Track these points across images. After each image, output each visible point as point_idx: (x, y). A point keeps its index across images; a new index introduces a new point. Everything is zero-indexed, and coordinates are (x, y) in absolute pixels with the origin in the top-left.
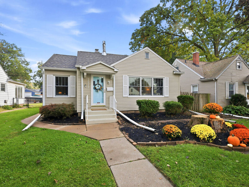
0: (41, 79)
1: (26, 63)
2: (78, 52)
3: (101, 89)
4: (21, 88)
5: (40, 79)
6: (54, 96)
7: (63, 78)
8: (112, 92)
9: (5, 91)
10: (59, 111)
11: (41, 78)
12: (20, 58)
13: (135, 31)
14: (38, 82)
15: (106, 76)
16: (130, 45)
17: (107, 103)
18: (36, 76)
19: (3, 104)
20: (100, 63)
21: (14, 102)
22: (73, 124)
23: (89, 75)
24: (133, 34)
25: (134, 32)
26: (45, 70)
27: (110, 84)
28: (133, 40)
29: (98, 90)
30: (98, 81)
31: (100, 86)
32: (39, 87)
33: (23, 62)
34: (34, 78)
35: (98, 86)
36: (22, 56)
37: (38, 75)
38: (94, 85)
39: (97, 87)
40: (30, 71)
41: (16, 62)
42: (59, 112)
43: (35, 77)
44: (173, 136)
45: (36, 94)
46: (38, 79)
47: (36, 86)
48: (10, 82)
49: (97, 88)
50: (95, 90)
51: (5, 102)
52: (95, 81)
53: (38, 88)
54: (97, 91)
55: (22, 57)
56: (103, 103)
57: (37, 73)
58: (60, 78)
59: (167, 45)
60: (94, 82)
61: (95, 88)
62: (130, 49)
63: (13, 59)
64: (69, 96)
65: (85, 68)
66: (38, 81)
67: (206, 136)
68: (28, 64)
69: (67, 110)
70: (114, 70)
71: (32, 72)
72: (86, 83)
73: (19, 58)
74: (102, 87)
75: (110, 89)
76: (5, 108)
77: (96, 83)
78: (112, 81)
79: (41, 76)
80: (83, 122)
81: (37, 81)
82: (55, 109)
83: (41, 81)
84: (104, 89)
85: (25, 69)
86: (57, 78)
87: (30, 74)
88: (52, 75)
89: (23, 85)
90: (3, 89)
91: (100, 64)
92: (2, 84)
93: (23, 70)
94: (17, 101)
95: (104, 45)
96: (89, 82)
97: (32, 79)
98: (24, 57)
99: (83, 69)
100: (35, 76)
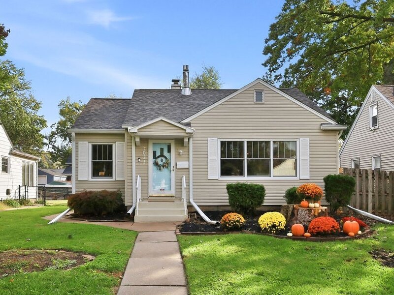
0: (67, 142)
1: (33, 105)
2: (136, 91)
3: (167, 165)
4: (32, 166)
5: (65, 144)
6: (90, 179)
7: (105, 146)
8: (187, 170)
9: (7, 172)
10: (96, 200)
11: (65, 139)
12: (22, 92)
13: (276, 18)
14: (59, 150)
15: (175, 141)
16: (265, 53)
17: (178, 190)
18: (56, 136)
19: (5, 197)
20: (162, 120)
21: (21, 194)
22: (115, 220)
23: (145, 140)
24: (273, 27)
25: (275, 21)
26: (76, 134)
27: (184, 156)
28: (272, 42)
29: (162, 167)
30: (162, 150)
31: (164, 160)
32: (63, 163)
33: (27, 103)
34: (50, 141)
35: (162, 160)
36: (26, 88)
37: (59, 133)
38: (155, 157)
39: (159, 161)
40: (42, 124)
41: (14, 103)
42: (96, 202)
43: (53, 140)
44: (228, 225)
45: (56, 179)
46: (59, 142)
47: (56, 161)
48: (15, 155)
49: (160, 163)
50: (155, 168)
51: (8, 192)
52: (156, 151)
53: (60, 165)
54: (160, 169)
55: (25, 91)
56: (170, 190)
57: (58, 127)
58: (100, 146)
59: (364, 47)
60: (155, 153)
61: (156, 164)
62: (265, 65)
63: (7, 97)
64: (114, 179)
65: (136, 131)
66: (60, 148)
67: (268, 224)
68: (37, 106)
69: (108, 200)
70: (185, 130)
71: (46, 126)
72: (140, 155)
73: (18, 92)
74: (169, 161)
75: (182, 164)
76: (9, 203)
77: (158, 154)
78: (187, 151)
79: (65, 135)
80: (131, 218)
81: (58, 148)
82: (89, 198)
83: (67, 149)
84: (173, 164)
85: (31, 120)
86: (94, 147)
87: (42, 132)
88: (87, 142)
89: (35, 160)
90: (5, 169)
91: (161, 122)
92: (3, 159)
93: (28, 122)
94: (26, 191)
95: (186, 73)
96: (144, 153)
97: (46, 144)
98: (30, 90)
99: (133, 133)
100: (53, 134)
